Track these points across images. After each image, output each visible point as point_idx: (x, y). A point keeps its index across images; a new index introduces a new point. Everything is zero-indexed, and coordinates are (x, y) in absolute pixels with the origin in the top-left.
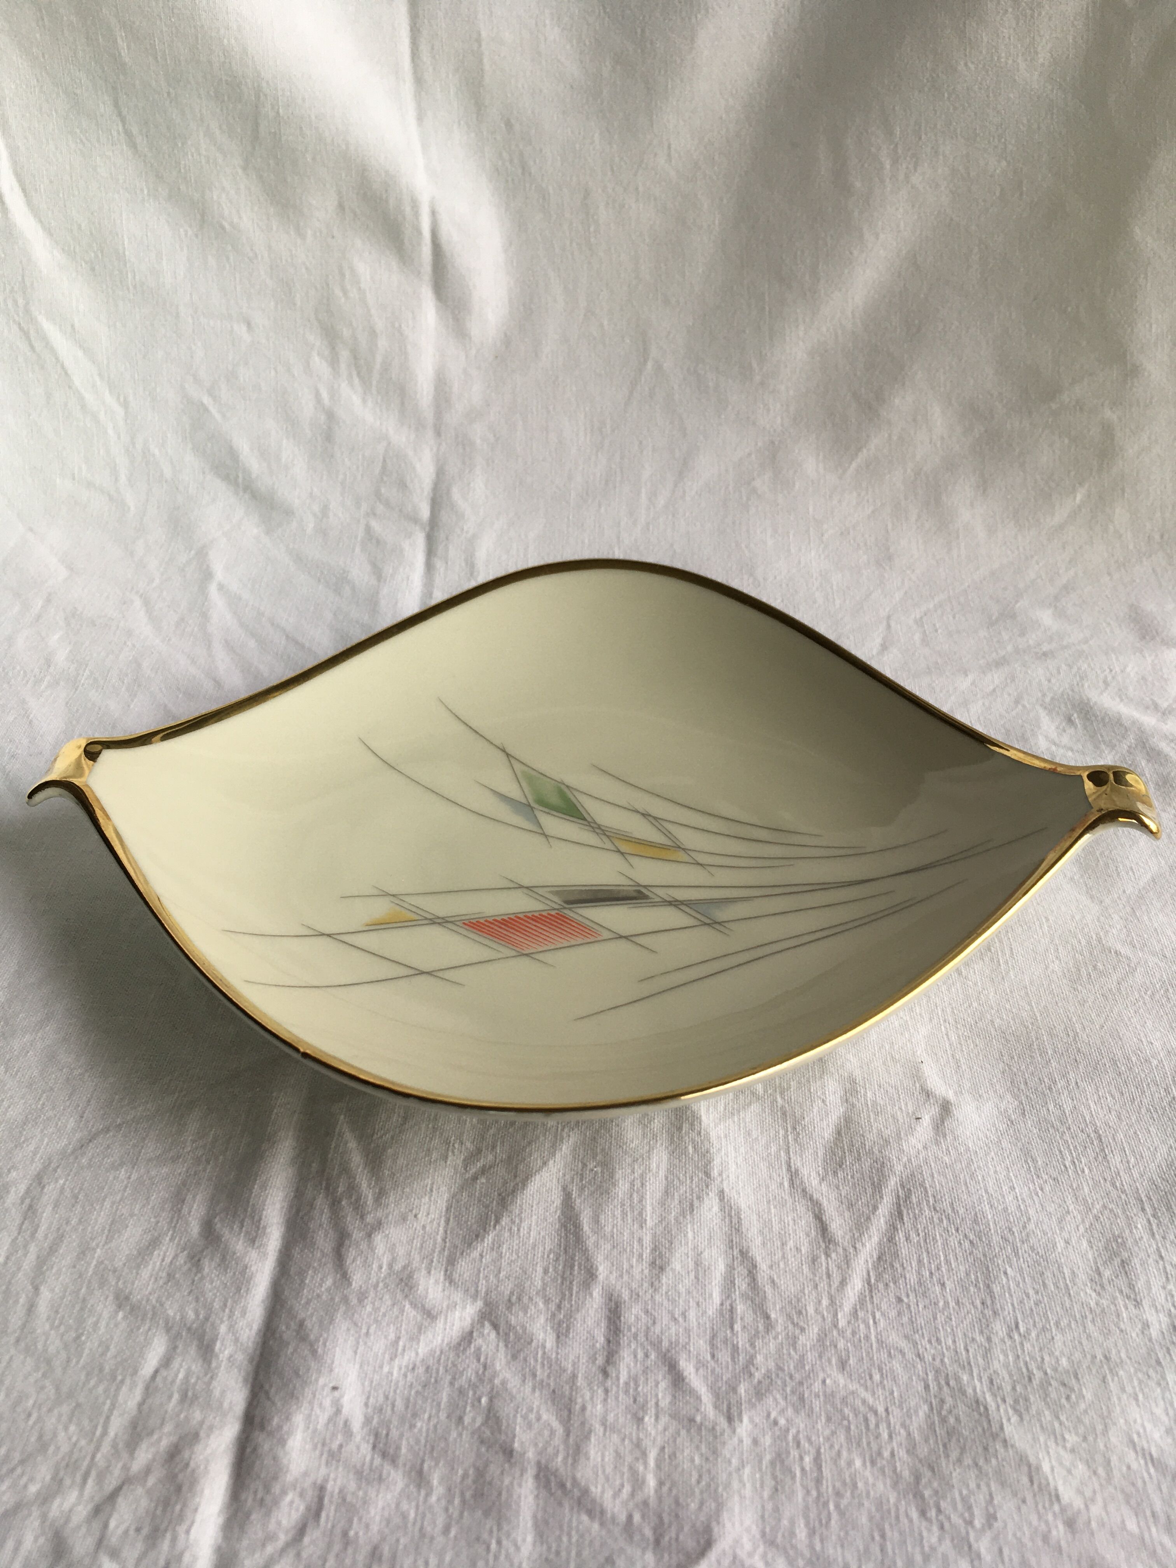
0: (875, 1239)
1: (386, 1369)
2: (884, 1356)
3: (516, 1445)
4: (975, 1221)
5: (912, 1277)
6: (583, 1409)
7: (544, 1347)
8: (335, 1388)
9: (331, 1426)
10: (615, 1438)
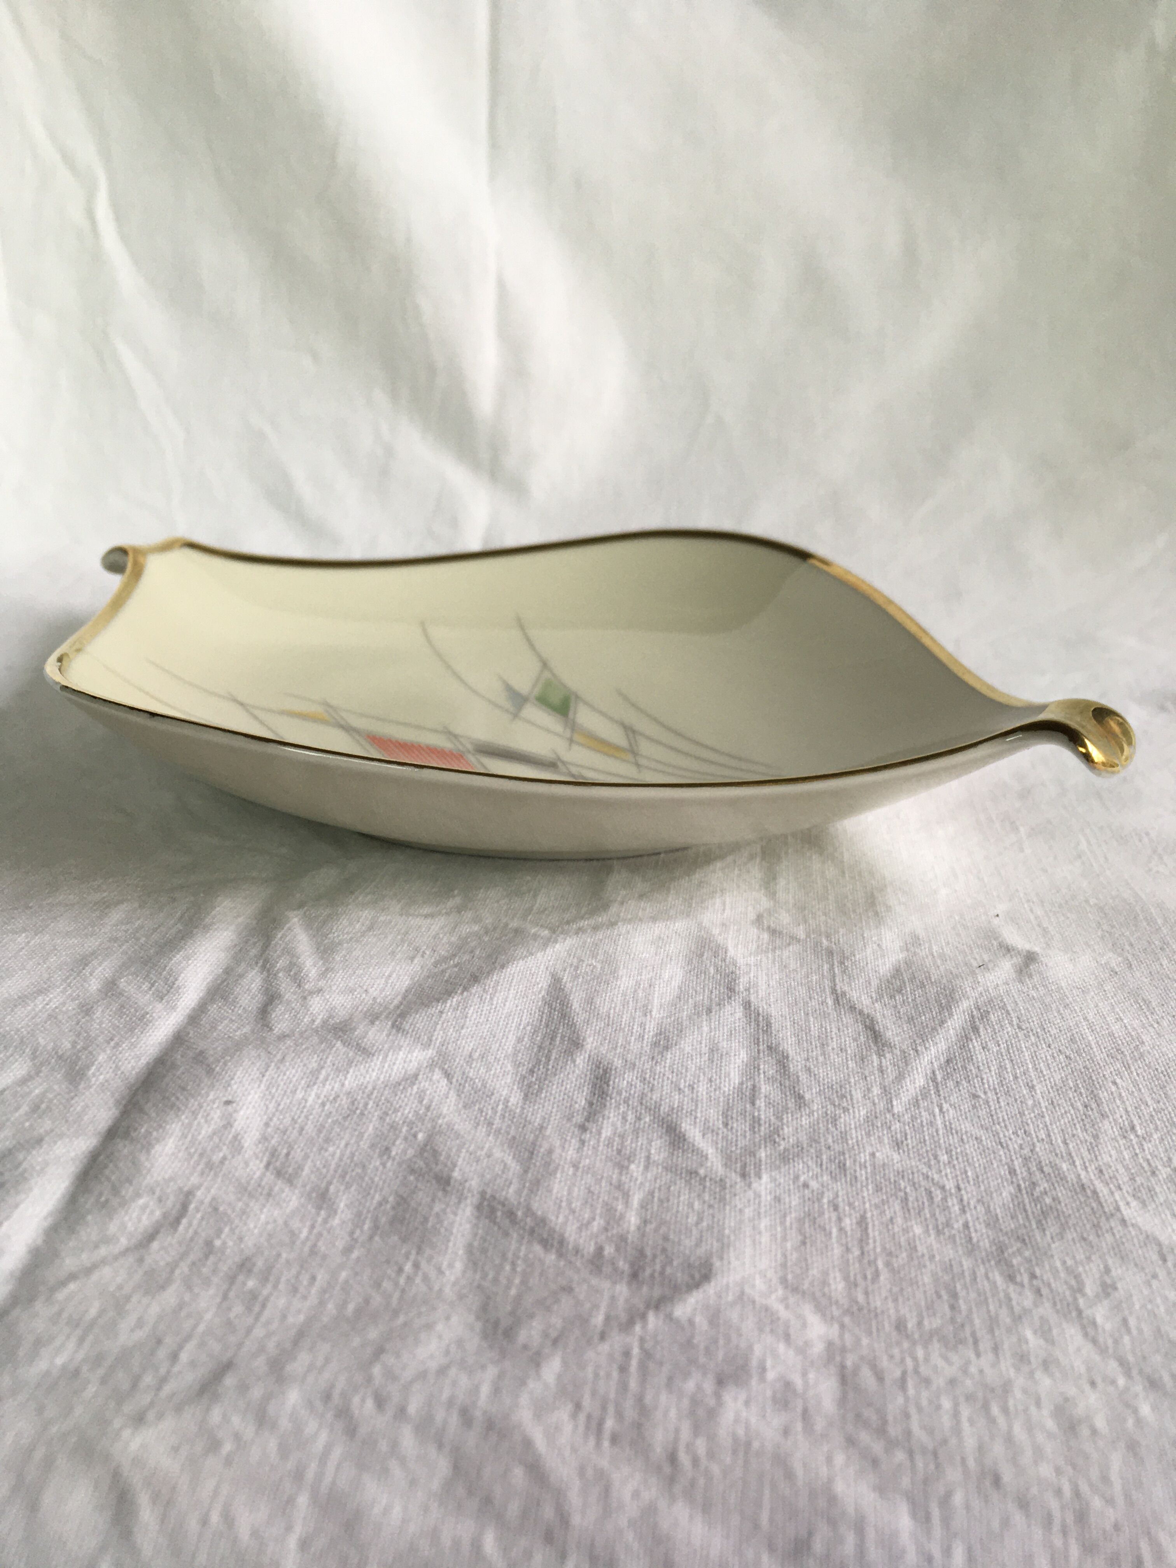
0: (943, 1046)
1: (300, 1095)
2: (954, 1140)
3: (456, 1174)
4: (1072, 1040)
5: (991, 1078)
6: (550, 1152)
7: (507, 1101)
8: (228, 1103)
9: (216, 1139)
10: (589, 1179)
